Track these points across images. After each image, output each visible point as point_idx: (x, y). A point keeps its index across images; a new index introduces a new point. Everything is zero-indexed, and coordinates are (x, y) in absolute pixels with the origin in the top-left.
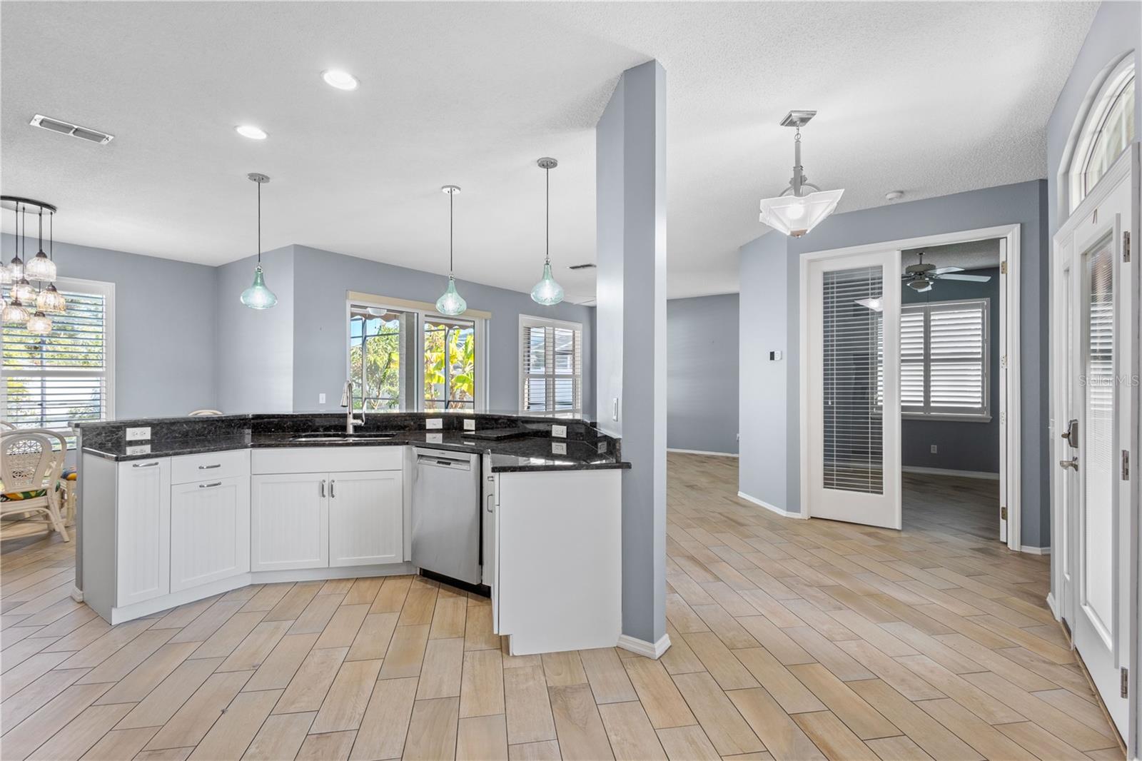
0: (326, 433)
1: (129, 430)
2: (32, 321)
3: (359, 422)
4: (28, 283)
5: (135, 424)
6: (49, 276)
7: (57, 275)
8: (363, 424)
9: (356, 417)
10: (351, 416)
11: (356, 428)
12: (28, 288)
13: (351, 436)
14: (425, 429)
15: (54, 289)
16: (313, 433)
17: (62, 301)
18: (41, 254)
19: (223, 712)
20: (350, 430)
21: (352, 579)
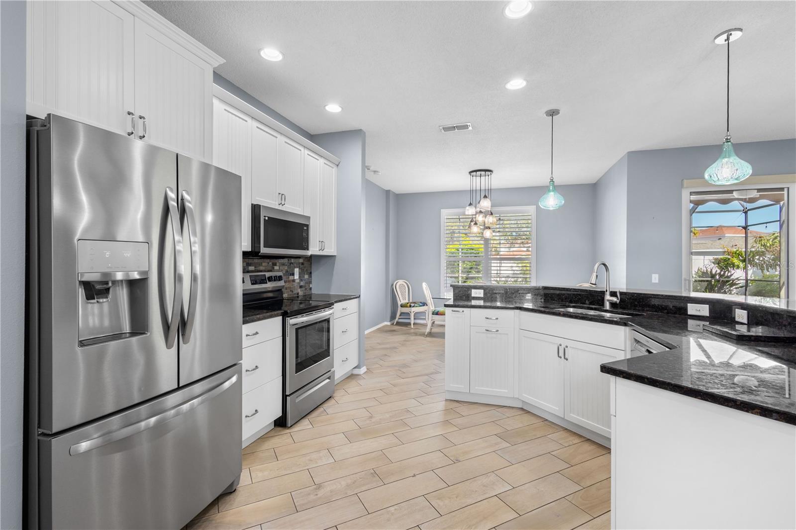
0: (591, 306)
1: (473, 291)
2: (485, 232)
3: (614, 299)
4: (482, 213)
5: (476, 288)
6: (488, 208)
7: (491, 207)
8: (618, 301)
9: (613, 294)
10: (608, 293)
11: (613, 305)
12: (481, 216)
13: (606, 311)
14: (687, 314)
15: (492, 214)
16: (581, 305)
17: (495, 220)
18: (485, 197)
19: (414, 476)
20: (607, 306)
21: (584, 437)
